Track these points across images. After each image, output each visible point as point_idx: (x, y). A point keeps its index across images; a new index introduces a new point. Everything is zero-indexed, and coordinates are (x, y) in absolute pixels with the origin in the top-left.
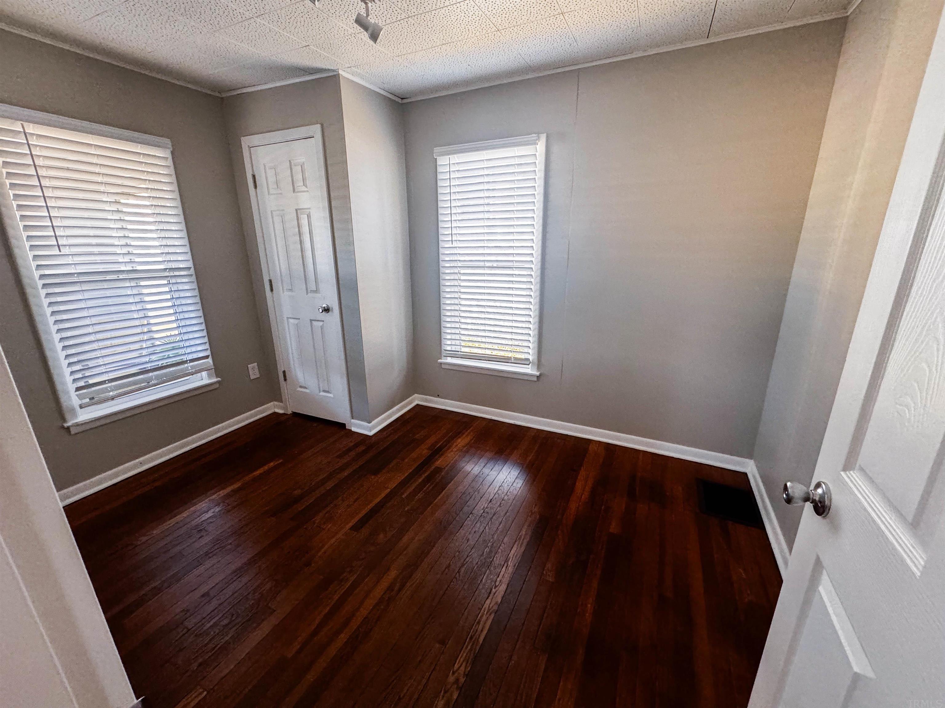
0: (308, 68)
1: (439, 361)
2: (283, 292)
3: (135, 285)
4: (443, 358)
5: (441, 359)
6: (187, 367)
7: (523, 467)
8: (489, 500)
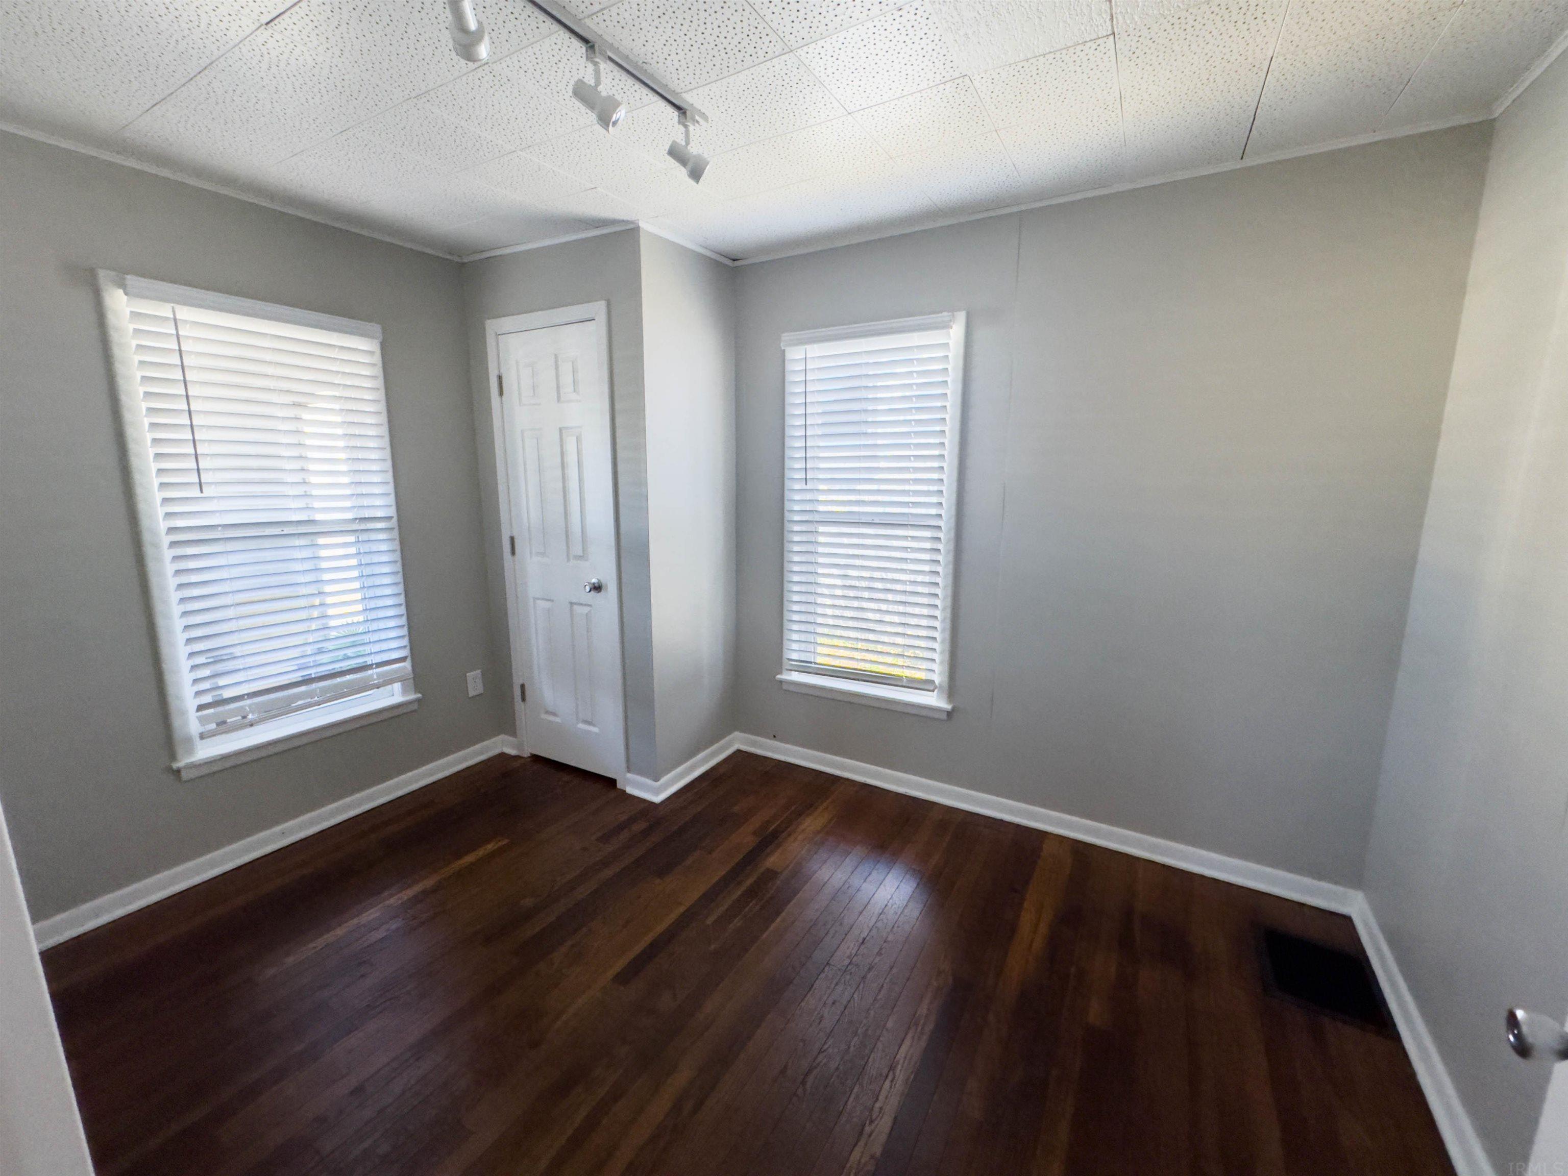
0: (593, 221)
1: (779, 677)
2: (531, 557)
3: (309, 543)
4: (784, 672)
5: (781, 673)
6: (372, 675)
7: (921, 879)
8: (861, 940)
